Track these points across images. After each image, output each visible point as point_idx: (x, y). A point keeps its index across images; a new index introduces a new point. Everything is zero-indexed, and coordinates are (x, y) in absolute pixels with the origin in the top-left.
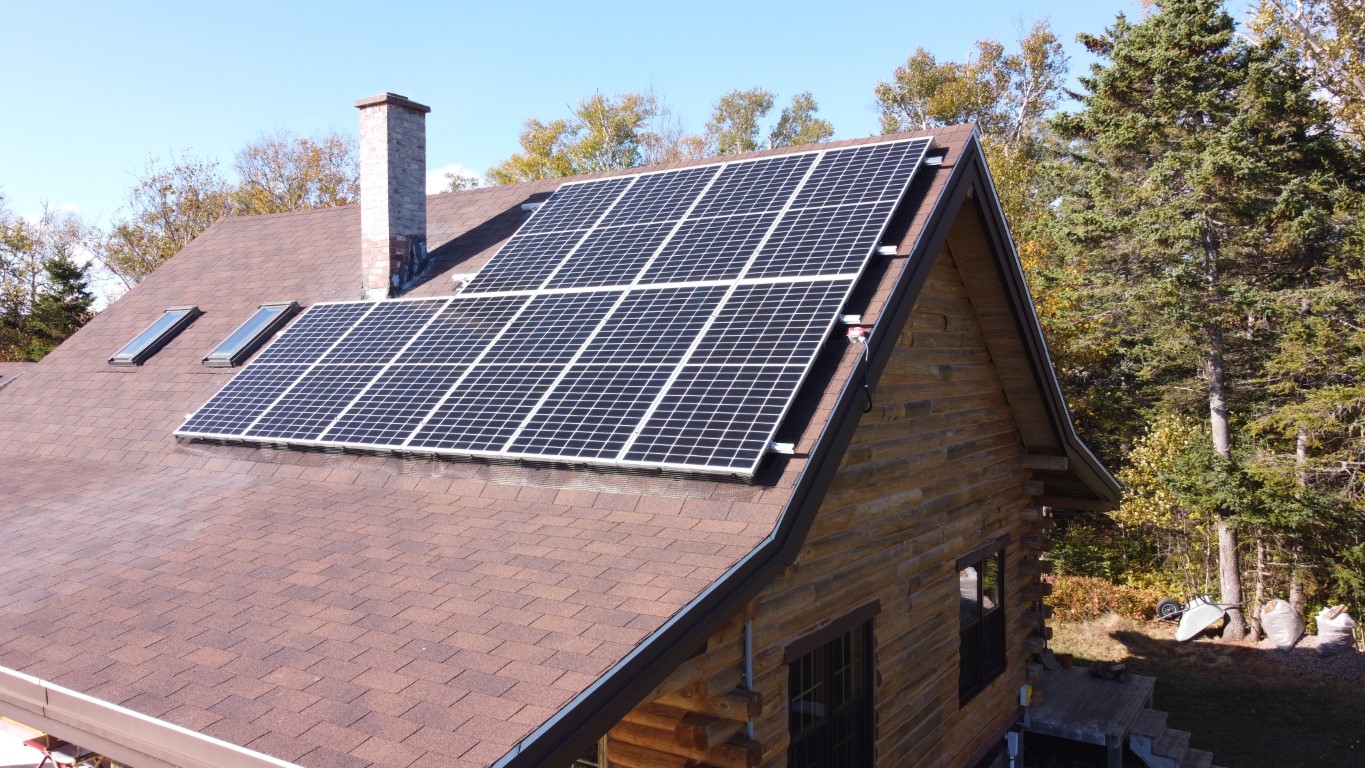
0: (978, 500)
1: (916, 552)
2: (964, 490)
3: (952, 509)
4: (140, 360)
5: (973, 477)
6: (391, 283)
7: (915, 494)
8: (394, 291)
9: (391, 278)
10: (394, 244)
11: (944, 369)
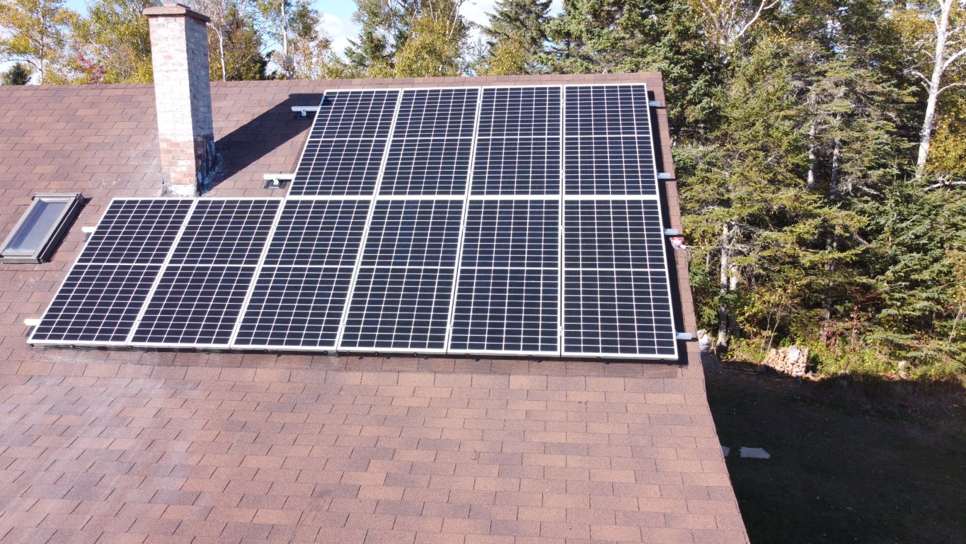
6: (198, 180)
8: (201, 188)
9: (197, 175)
10: (197, 145)
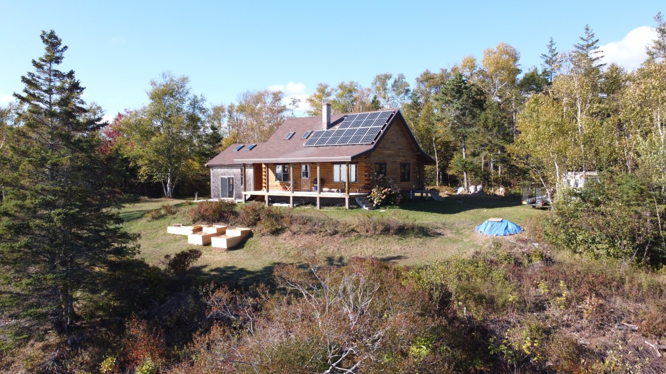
0: (404, 156)
1: (393, 159)
2: (401, 154)
3: (399, 156)
4: (289, 139)
5: (403, 153)
6: (327, 127)
7: (392, 152)
8: (327, 129)
11: (397, 138)
